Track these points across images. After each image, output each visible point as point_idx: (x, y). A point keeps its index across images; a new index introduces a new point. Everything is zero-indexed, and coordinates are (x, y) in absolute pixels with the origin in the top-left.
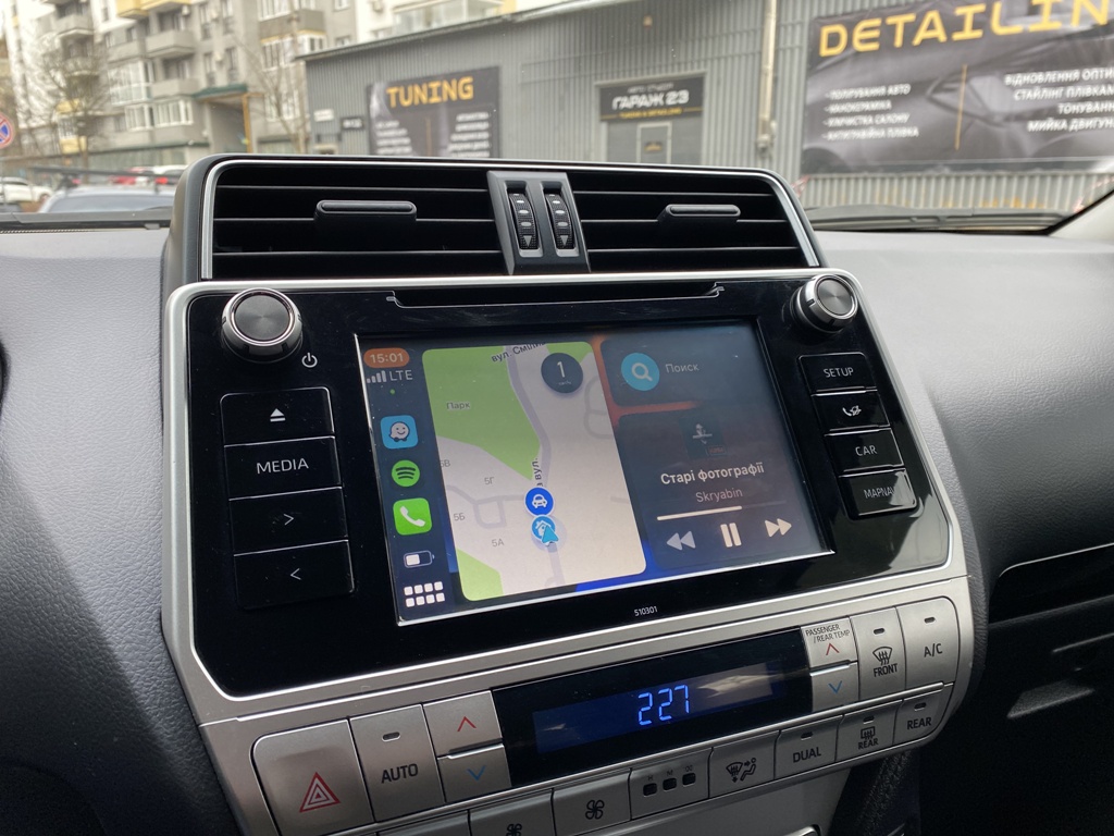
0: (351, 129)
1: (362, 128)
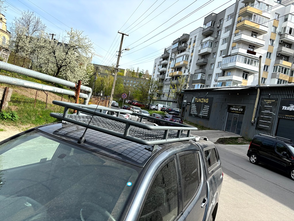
0: (188, 104)
1: (190, 105)
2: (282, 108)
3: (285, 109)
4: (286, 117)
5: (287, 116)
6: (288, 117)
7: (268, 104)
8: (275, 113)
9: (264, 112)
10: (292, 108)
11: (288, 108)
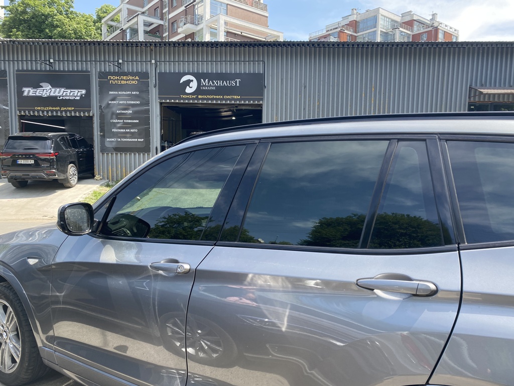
2: (23, 92)
3: (31, 94)
4: (38, 111)
5: (39, 108)
6: (43, 112)
8: (7, 106)
10: (47, 90)
11: (38, 91)
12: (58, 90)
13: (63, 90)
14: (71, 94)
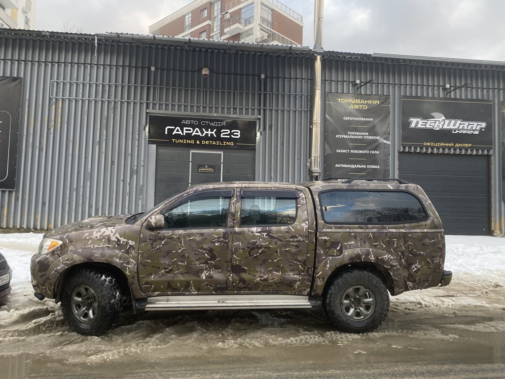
2: (410, 123)
3: (419, 126)
4: (427, 148)
5: (429, 144)
6: (432, 148)
7: (356, 113)
8: (387, 140)
9: (345, 137)
10: (439, 122)
11: (429, 122)
12: (453, 122)
13: (459, 122)
14: (469, 128)
